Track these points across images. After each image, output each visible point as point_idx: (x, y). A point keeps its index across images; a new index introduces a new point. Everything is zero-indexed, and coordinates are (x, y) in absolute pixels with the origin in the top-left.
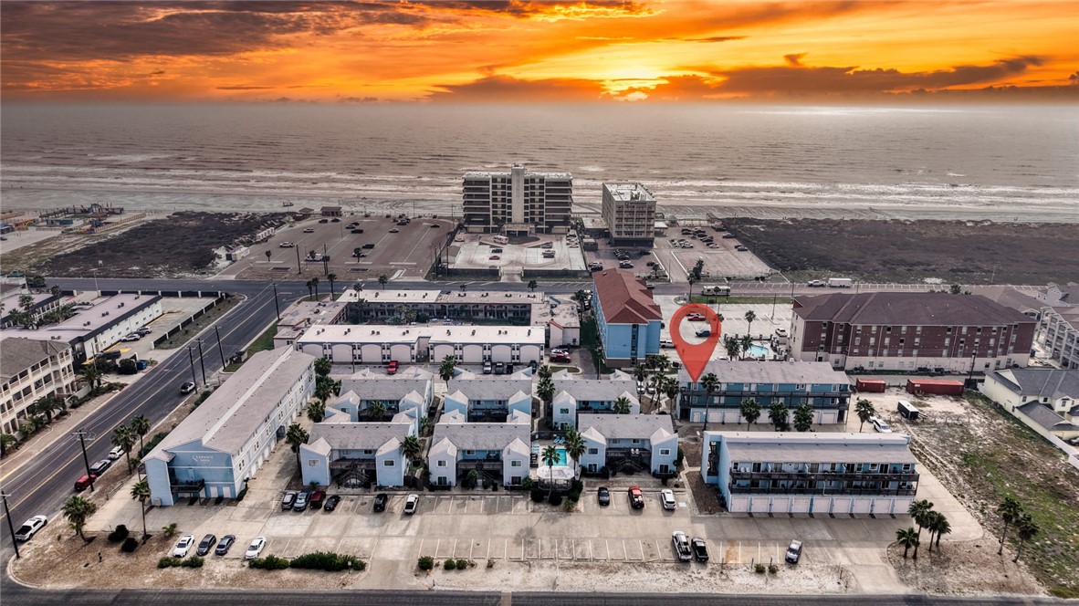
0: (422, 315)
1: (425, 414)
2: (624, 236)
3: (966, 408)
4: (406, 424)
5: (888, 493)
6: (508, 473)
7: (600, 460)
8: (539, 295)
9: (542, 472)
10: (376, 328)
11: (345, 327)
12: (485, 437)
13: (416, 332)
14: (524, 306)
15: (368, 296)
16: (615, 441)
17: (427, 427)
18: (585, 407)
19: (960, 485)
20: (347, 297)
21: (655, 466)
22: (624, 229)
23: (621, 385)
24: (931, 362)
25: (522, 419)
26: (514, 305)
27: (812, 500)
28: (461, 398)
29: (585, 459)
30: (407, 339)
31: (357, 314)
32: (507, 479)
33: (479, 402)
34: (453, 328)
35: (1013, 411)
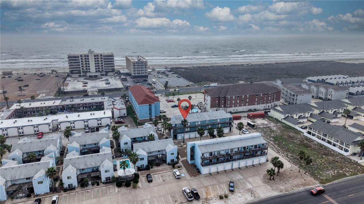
0: (53, 111)
1: (58, 155)
2: (137, 75)
3: (268, 121)
4: (49, 161)
5: (258, 156)
6: (104, 177)
7: (145, 163)
8: (107, 98)
9: (120, 173)
10: (30, 119)
11: (14, 120)
12: (91, 161)
13: (51, 118)
14: (101, 103)
15: (26, 105)
16: (150, 153)
17: (60, 161)
18: (134, 140)
19: (276, 149)
20: (15, 107)
21: (168, 161)
22: (136, 72)
23: (148, 129)
24: (252, 107)
25: (107, 151)
26: (96, 103)
27: (232, 164)
28: (76, 145)
29: (139, 163)
30: (46, 122)
31: (21, 113)
32: (103, 179)
33: (85, 146)
34: (68, 115)
35: (282, 120)
